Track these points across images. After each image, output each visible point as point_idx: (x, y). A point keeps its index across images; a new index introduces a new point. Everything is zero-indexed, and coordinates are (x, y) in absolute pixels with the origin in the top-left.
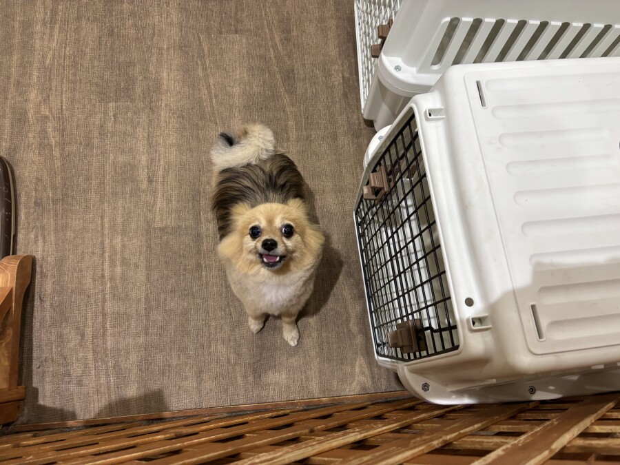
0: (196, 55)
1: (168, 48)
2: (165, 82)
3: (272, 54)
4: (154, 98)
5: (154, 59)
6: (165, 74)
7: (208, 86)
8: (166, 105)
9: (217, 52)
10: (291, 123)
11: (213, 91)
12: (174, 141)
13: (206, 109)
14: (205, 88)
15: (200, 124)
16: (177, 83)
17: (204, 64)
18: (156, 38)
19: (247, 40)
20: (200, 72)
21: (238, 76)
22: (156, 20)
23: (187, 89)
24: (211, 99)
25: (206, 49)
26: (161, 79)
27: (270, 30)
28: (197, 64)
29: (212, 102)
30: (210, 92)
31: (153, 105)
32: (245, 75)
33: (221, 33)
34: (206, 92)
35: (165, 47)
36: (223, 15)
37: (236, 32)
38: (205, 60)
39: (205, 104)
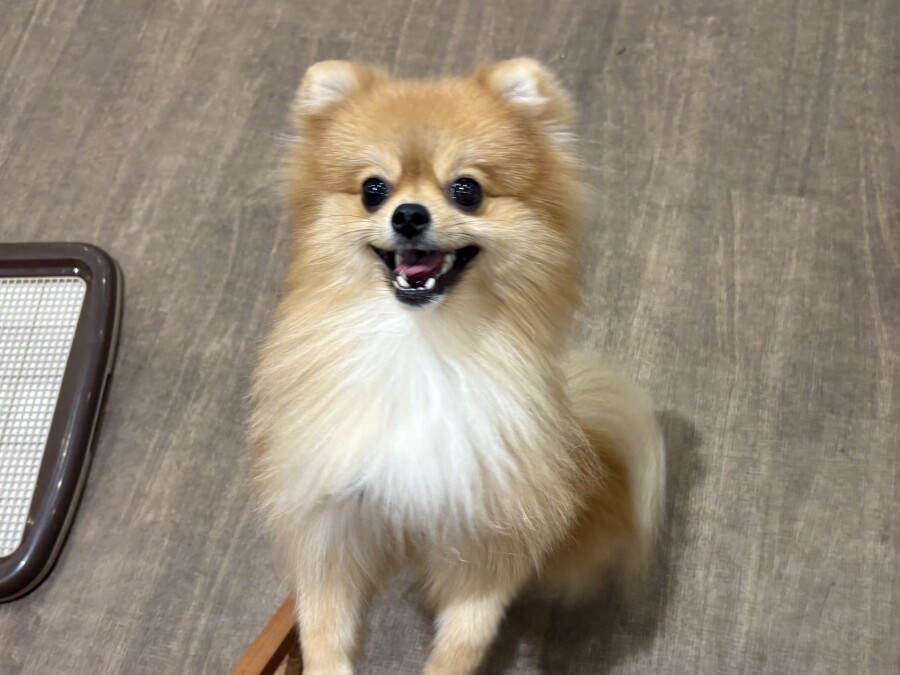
0: (717, 225)
1: (669, 208)
2: (651, 266)
3: (866, 244)
4: (627, 292)
5: (639, 223)
6: (653, 253)
7: (731, 286)
8: (646, 309)
9: (758, 224)
10: (885, 383)
11: (737, 297)
12: (648, 376)
13: (718, 329)
14: (724, 288)
15: (703, 354)
16: (672, 271)
17: (729, 244)
18: (649, 186)
19: (822, 210)
20: (719, 257)
21: (791, 277)
22: (657, 156)
23: (688, 286)
24: (731, 310)
25: (738, 217)
26: (645, 260)
27: (872, 198)
28: (717, 242)
29: (732, 316)
30: (731, 297)
31: (621, 304)
32: (806, 275)
33: (771, 190)
34: (724, 296)
35: (664, 203)
36: (783, 159)
37: (802, 192)
38: (732, 239)
39: (718, 318)
